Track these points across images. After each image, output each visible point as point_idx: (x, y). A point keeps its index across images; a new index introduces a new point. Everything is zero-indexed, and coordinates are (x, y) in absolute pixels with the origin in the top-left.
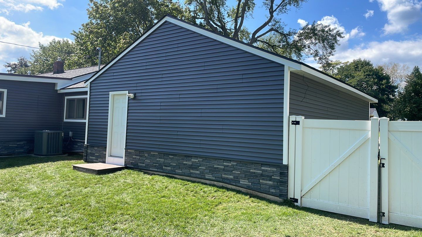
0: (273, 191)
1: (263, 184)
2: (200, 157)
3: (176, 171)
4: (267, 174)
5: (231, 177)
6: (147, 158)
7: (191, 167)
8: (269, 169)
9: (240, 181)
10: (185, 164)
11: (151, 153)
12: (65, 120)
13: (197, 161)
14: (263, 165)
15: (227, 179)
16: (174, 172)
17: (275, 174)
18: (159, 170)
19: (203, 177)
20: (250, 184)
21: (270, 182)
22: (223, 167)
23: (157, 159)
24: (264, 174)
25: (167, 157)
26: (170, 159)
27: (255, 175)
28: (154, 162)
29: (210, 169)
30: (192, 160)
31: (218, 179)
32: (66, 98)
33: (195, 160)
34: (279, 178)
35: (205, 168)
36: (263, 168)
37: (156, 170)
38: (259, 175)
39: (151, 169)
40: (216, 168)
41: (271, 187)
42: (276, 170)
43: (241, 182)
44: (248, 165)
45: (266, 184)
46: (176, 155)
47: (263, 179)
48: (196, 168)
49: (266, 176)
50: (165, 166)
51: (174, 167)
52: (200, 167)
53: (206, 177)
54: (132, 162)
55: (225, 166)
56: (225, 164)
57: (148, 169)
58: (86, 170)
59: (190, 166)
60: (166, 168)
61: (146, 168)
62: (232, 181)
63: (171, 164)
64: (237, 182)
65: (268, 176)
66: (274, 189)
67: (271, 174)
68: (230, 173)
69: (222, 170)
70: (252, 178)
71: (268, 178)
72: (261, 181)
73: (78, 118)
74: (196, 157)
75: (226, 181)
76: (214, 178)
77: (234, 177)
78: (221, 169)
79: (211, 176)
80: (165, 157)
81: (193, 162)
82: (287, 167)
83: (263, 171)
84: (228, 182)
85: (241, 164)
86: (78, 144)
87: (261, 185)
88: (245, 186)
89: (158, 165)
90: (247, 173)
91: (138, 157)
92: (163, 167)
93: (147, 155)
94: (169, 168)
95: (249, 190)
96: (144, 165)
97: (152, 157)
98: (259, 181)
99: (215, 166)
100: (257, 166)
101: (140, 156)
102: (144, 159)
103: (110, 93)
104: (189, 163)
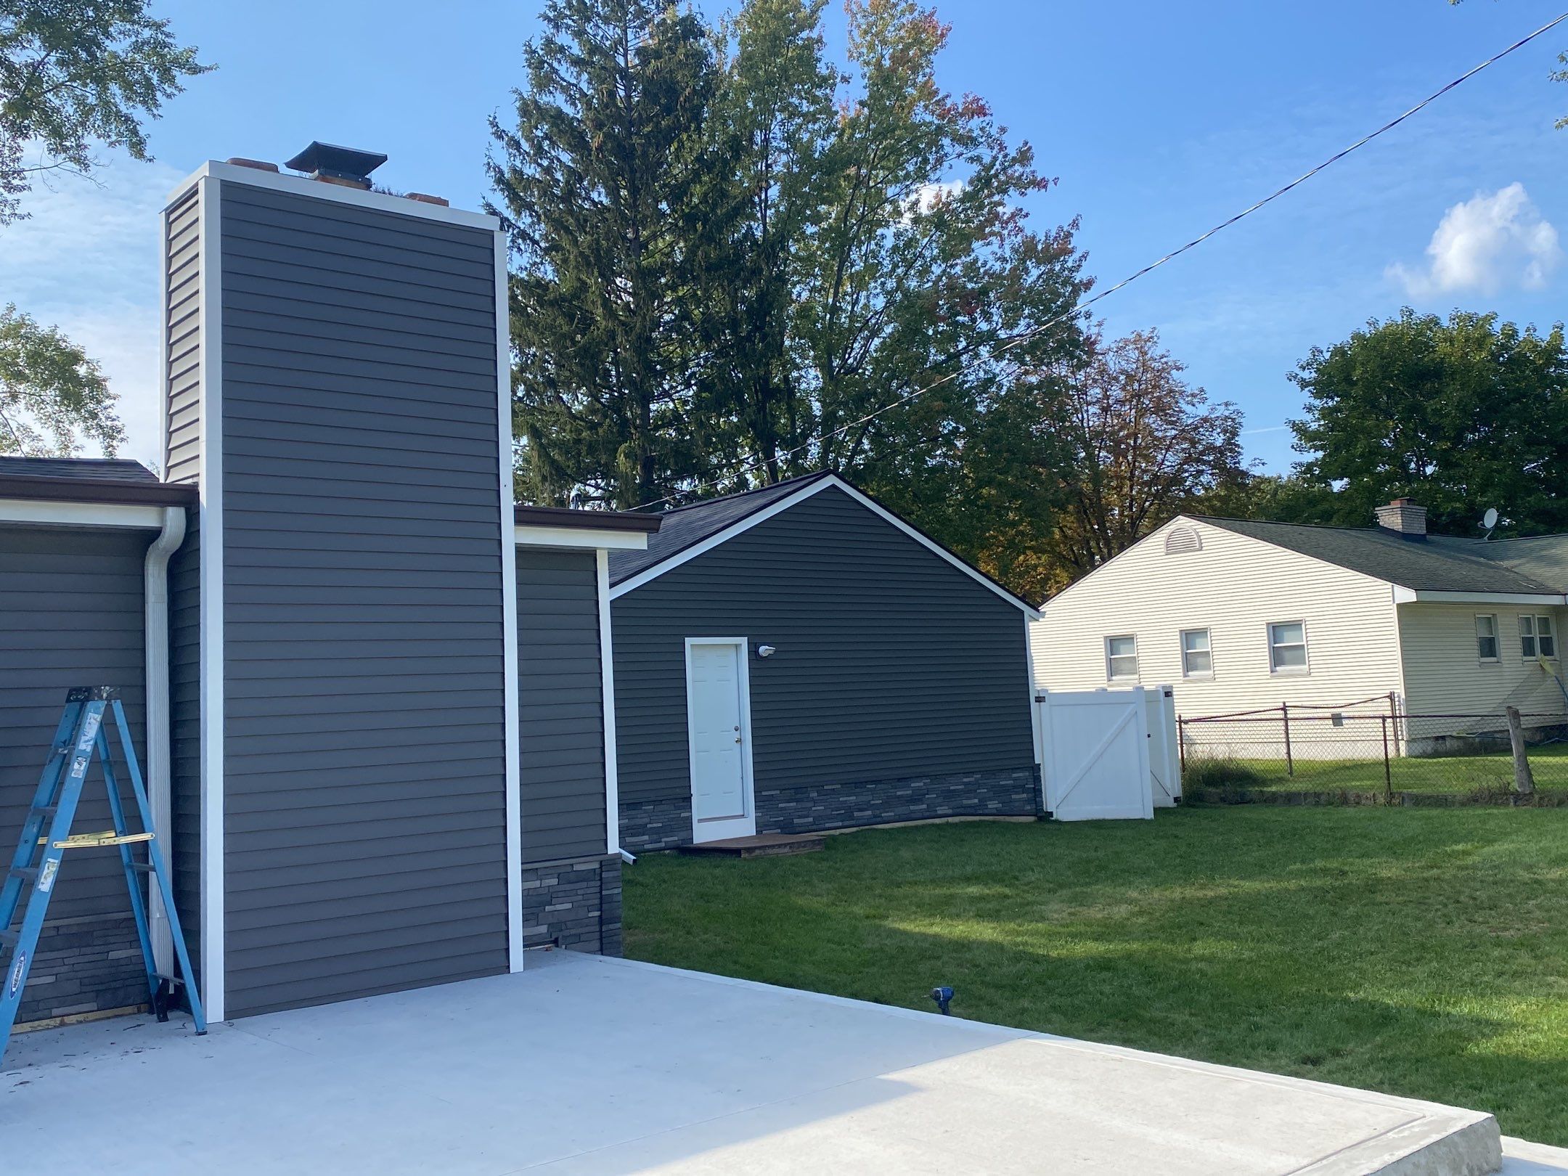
0: (1028, 807)
1: (1016, 800)
3: (883, 815)
4: (1019, 782)
6: (815, 802)
7: (913, 800)
8: (1021, 774)
10: (899, 797)
11: (825, 787)
13: (922, 784)
15: (970, 806)
16: (879, 819)
17: (1028, 780)
19: (932, 813)
20: (1001, 805)
21: (1025, 795)
23: (841, 799)
24: (1016, 783)
25: (862, 790)
26: (870, 793)
28: (833, 806)
30: (913, 785)
31: (958, 810)
33: (917, 784)
36: (1014, 775)
37: (840, 824)
38: (1011, 788)
39: (827, 825)
41: (1026, 801)
42: (1028, 774)
43: (989, 806)
46: (881, 781)
47: (1017, 793)
48: (920, 800)
49: (1018, 787)
50: (860, 810)
51: (878, 807)
52: (927, 797)
53: (939, 812)
55: (966, 784)
56: (965, 780)
59: (910, 799)
60: (860, 814)
63: (872, 802)
67: (1024, 782)
71: (1021, 790)
72: (1013, 797)
74: (920, 778)
75: (969, 810)
76: (950, 811)
80: (857, 790)
83: (1015, 779)
84: (972, 811)
87: (1014, 804)
89: (843, 812)
91: (792, 804)
93: (816, 794)
94: (869, 813)
97: (829, 797)
98: (1011, 797)
99: (952, 788)
101: (797, 801)
103: (689, 641)
104: (908, 792)
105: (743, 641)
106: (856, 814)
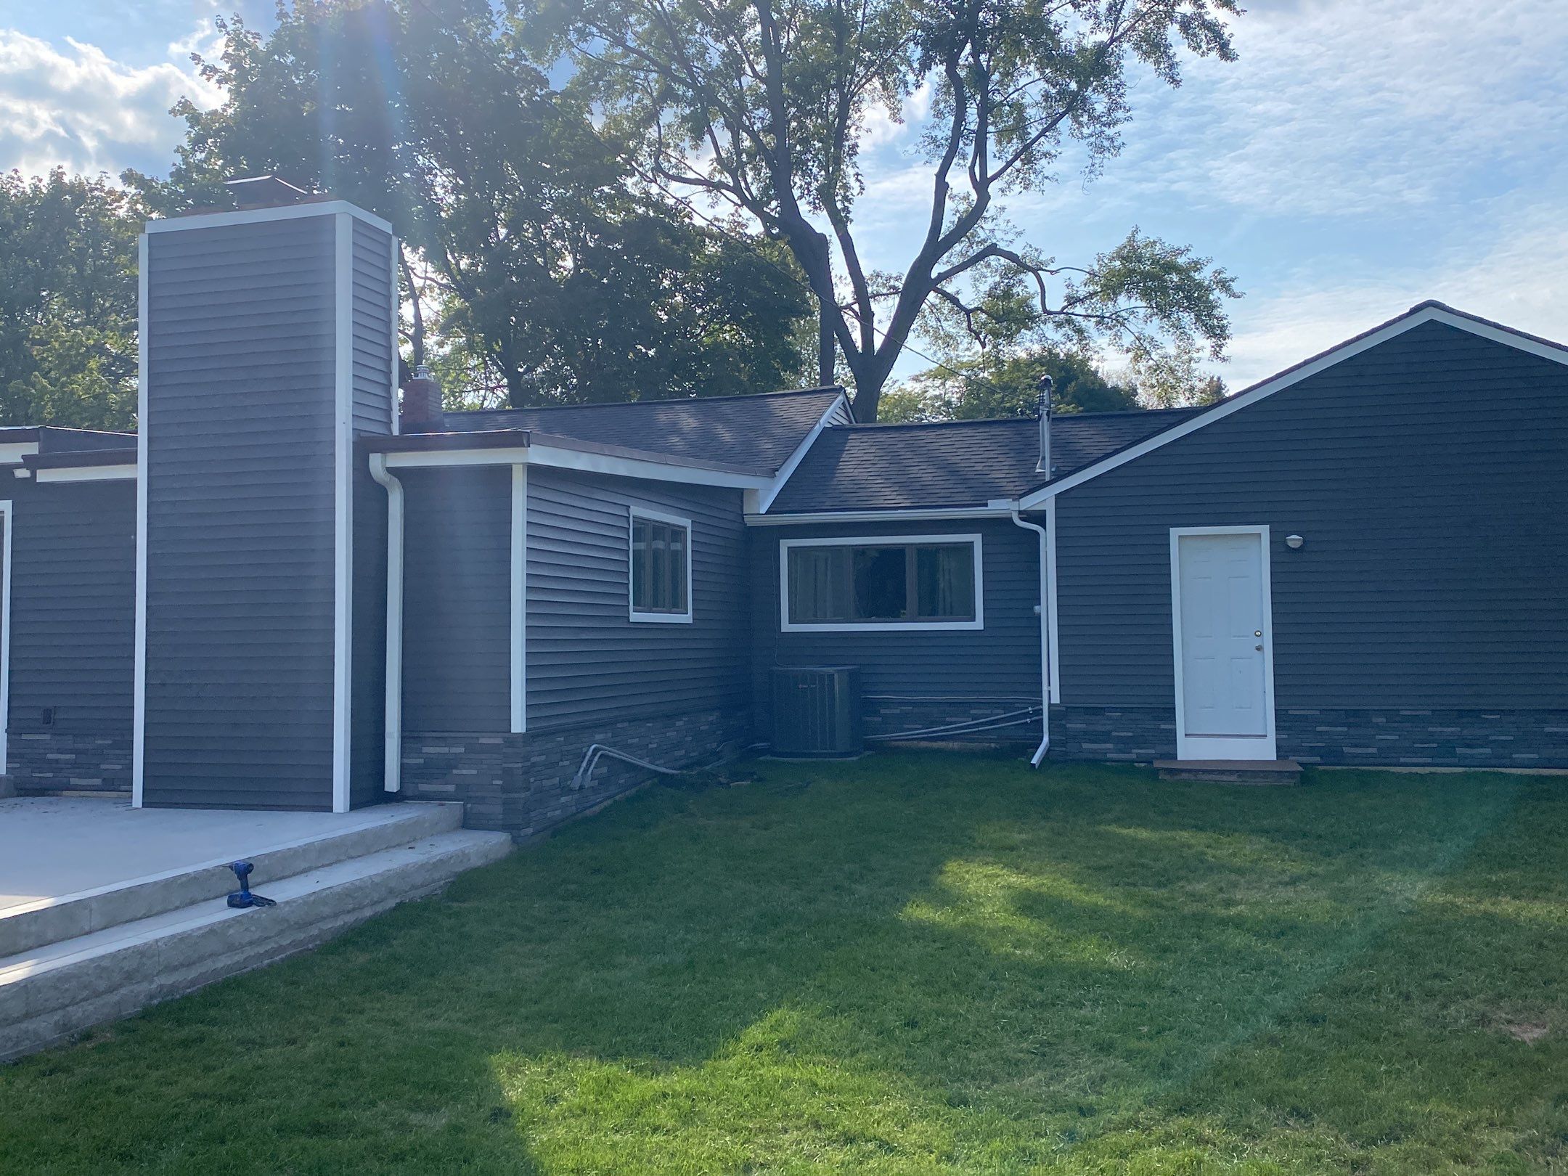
3: (1514, 756)
6: (1382, 729)
10: (1550, 734)
11: (1401, 712)
12: (786, 627)
18: (1439, 760)
23: (1431, 729)
25: (1472, 720)
26: (1486, 725)
28: (1416, 737)
32: (785, 545)
37: (1430, 760)
39: (1402, 760)
46: (1514, 710)
50: (1468, 746)
51: (1505, 744)
54: (1314, 745)
57: (1392, 760)
60: (1468, 751)
61: (1379, 760)
63: (1491, 738)
80: (1465, 720)
89: (1435, 745)
91: (1340, 729)
93: (1383, 718)
94: (1487, 751)
96: (1372, 751)
97: (1408, 725)
101: (1349, 726)
102: (1371, 732)
103: (1175, 532)
105: (1264, 530)
106: (1459, 750)
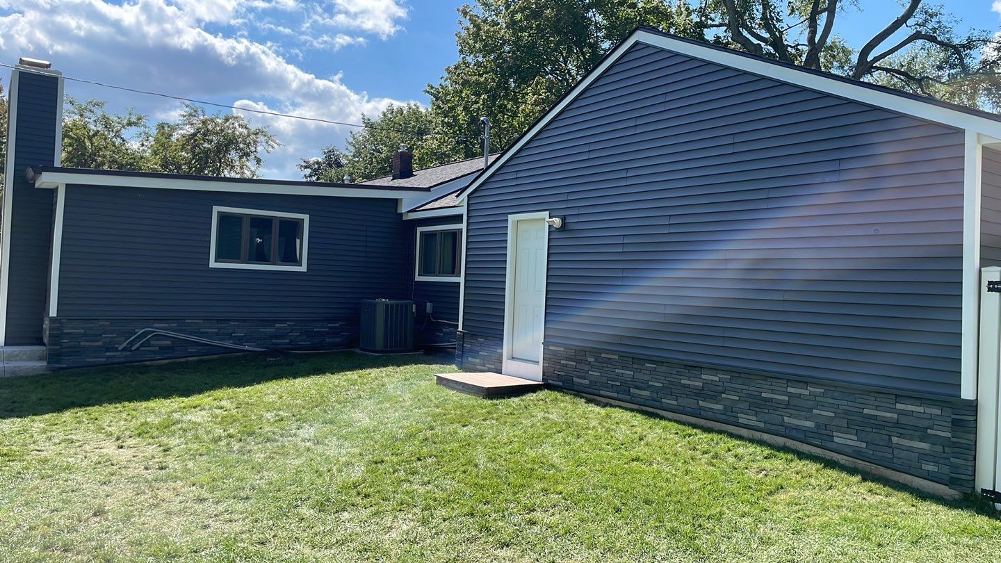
0: (931, 467)
1: (899, 447)
2: (725, 371)
3: (663, 400)
4: (911, 421)
5: (809, 424)
6: (592, 367)
8: (921, 409)
9: (833, 436)
10: (684, 386)
11: (603, 355)
12: (418, 278)
13: (717, 379)
14: (899, 397)
15: (798, 428)
16: (657, 403)
17: (936, 422)
18: (621, 396)
19: (731, 419)
20: (864, 445)
22: (787, 398)
23: (617, 371)
24: (903, 420)
25: (640, 367)
26: (648, 372)
27: (878, 424)
28: (609, 376)
29: (751, 400)
30: (703, 376)
31: (774, 427)
32: (420, 229)
33: (711, 378)
34: (949, 435)
35: (737, 398)
36: (899, 406)
37: (615, 395)
38: (890, 425)
40: (766, 400)
41: (924, 456)
42: (939, 412)
43: (836, 439)
44: (856, 396)
45: (910, 449)
46: (663, 362)
47: (901, 436)
48: (714, 397)
49: (909, 427)
50: (636, 388)
51: (658, 390)
52: (723, 395)
53: (740, 420)
54: (559, 373)
55: (790, 395)
56: (790, 390)
57: (597, 392)
58: (463, 386)
59: (698, 391)
60: (638, 392)
61: (590, 390)
62: (810, 435)
63: (650, 383)
64: (825, 437)
65: (915, 428)
66: (932, 464)
67: (926, 423)
68: (803, 414)
69: (782, 406)
70: (870, 430)
71: (918, 434)
72: (894, 440)
73: (443, 273)
74: (714, 369)
75: (794, 433)
76: (762, 425)
77: (817, 424)
78: (780, 402)
79: (755, 418)
80: (635, 366)
81: (706, 383)
82: (973, 406)
83: (901, 413)
84: (800, 436)
85: (837, 394)
86: (444, 330)
87: (896, 452)
88: (849, 451)
89: (619, 384)
90: (854, 418)
91: (572, 363)
92: (632, 390)
93: (593, 360)
94: (646, 393)
95: (861, 462)
96: (587, 382)
97: (605, 365)
98: (890, 440)
99: (763, 395)
100: (884, 400)
101: (576, 362)
102: (587, 368)
103: (511, 218)
104: (697, 384)
105: (547, 215)
